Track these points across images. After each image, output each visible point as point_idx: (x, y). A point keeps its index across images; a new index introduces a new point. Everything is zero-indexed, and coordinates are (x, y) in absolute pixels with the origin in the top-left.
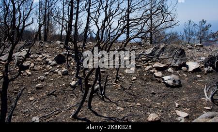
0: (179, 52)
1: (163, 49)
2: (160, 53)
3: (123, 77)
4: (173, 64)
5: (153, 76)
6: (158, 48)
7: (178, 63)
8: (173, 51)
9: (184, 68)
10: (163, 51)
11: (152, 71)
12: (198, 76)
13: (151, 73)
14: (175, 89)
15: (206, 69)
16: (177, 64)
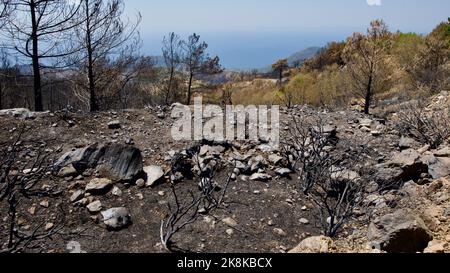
0: (130, 154)
1: (103, 150)
2: (97, 159)
3: (27, 227)
4: (121, 177)
5: (86, 211)
6: (95, 150)
7: (129, 173)
8: (120, 153)
9: (139, 182)
10: (104, 154)
11: (84, 200)
12: (161, 193)
13: (82, 205)
14: (121, 232)
15: (173, 178)
16: (128, 177)
